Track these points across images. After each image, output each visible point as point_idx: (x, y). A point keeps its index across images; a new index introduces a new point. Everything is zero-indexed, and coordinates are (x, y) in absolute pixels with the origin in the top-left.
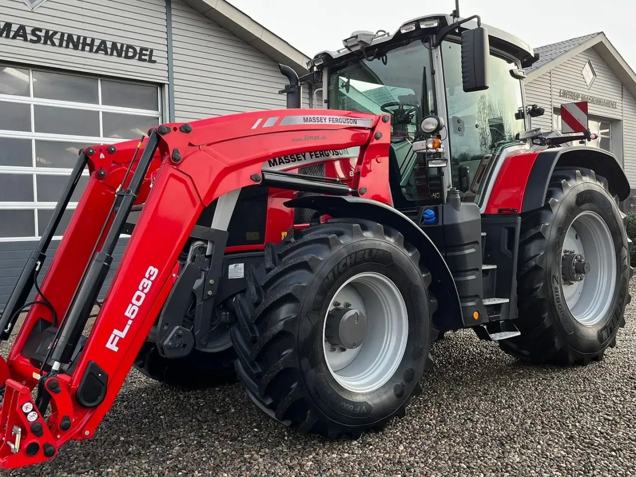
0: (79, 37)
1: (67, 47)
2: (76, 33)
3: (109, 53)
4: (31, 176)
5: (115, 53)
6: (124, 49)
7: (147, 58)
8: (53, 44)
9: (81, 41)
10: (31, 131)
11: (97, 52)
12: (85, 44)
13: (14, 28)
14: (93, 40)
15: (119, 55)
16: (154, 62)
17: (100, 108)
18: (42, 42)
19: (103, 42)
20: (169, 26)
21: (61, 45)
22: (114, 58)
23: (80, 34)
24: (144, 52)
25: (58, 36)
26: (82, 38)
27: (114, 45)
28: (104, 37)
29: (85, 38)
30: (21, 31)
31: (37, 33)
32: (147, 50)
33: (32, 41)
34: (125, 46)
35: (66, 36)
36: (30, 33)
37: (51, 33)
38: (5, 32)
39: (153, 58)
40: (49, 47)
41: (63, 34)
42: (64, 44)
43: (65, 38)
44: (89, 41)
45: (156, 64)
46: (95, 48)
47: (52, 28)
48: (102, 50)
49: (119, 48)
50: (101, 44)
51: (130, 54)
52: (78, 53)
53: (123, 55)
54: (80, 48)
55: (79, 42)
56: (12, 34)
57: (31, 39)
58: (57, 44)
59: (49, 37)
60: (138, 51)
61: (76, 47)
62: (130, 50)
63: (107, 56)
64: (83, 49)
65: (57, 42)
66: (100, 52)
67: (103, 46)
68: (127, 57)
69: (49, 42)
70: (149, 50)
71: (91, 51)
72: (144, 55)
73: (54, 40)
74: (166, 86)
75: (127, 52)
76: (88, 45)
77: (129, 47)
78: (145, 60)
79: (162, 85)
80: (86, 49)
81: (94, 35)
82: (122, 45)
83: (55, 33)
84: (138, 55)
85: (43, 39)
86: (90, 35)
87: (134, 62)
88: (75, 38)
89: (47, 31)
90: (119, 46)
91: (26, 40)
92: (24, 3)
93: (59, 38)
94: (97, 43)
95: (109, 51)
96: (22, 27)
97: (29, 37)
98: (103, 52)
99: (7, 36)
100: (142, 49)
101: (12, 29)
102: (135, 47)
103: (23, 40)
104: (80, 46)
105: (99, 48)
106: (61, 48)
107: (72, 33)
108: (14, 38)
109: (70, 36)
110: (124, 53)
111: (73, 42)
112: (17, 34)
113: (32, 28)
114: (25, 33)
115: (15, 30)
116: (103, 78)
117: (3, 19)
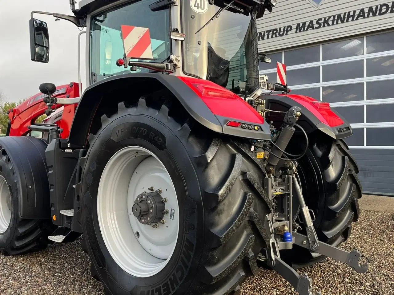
2: (342, 12)
3: (366, 16)
5: (371, 15)
6: (379, 9)
8: (329, 25)
9: (346, 16)
10: (320, 82)
11: (357, 19)
12: (349, 16)
13: (307, 24)
14: (355, 12)
15: (374, 15)
18: (322, 26)
21: (333, 24)
22: (372, 18)
23: (345, 12)
25: (332, 19)
26: (347, 14)
27: (371, 9)
28: (362, 7)
29: (349, 13)
30: (311, 24)
31: (319, 22)
33: (316, 28)
34: (379, 6)
35: (337, 16)
36: (316, 23)
37: (327, 18)
38: (303, 29)
40: (327, 28)
41: (334, 16)
42: (335, 23)
43: (336, 18)
44: (351, 14)
46: (356, 17)
47: (328, 15)
48: (361, 16)
50: (360, 13)
51: (383, 11)
52: (345, 24)
53: (377, 14)
54: (345, 21)
56: (306, 28)
57: (316, 27)
59: (326, 22)
60: (390, 6)
61: (342, 22)
62: (384, 7)
63: (365, 19)
65: (330, 23)
66: (359, 18)
67: (362, 13)
68: (381, 14)
69: (326, 25)
71: (353, 20)
75: (381, 9)
76: (351, 16)
77: (382, 6)
81: (355, 8)
82: (377, 7)
83: (330, 17)
84: (390, 9)
85: (322, 24)
86: (351, 9)
87: (387, 15)
89: (325, 18)
91: (313, 29)
92: (313, 7)
94: (357, 13)
95: (366, 15)
96: (311, 22)
99: (304, 31)
101: (306, 25)
102: (387, 4)
103: (312, 29)
104: (346, 19)
105: (359, 16)
106: (334, 26)
107: (340, 13)
108: (307, 30)
109: (339, 16)
110: (378, 12)
111: (341, 19)
112: (309, 27)
113: (316, 20)
114: (313, 25)
115: (308, 25)
116: (367, 35)
117: (301, 22)
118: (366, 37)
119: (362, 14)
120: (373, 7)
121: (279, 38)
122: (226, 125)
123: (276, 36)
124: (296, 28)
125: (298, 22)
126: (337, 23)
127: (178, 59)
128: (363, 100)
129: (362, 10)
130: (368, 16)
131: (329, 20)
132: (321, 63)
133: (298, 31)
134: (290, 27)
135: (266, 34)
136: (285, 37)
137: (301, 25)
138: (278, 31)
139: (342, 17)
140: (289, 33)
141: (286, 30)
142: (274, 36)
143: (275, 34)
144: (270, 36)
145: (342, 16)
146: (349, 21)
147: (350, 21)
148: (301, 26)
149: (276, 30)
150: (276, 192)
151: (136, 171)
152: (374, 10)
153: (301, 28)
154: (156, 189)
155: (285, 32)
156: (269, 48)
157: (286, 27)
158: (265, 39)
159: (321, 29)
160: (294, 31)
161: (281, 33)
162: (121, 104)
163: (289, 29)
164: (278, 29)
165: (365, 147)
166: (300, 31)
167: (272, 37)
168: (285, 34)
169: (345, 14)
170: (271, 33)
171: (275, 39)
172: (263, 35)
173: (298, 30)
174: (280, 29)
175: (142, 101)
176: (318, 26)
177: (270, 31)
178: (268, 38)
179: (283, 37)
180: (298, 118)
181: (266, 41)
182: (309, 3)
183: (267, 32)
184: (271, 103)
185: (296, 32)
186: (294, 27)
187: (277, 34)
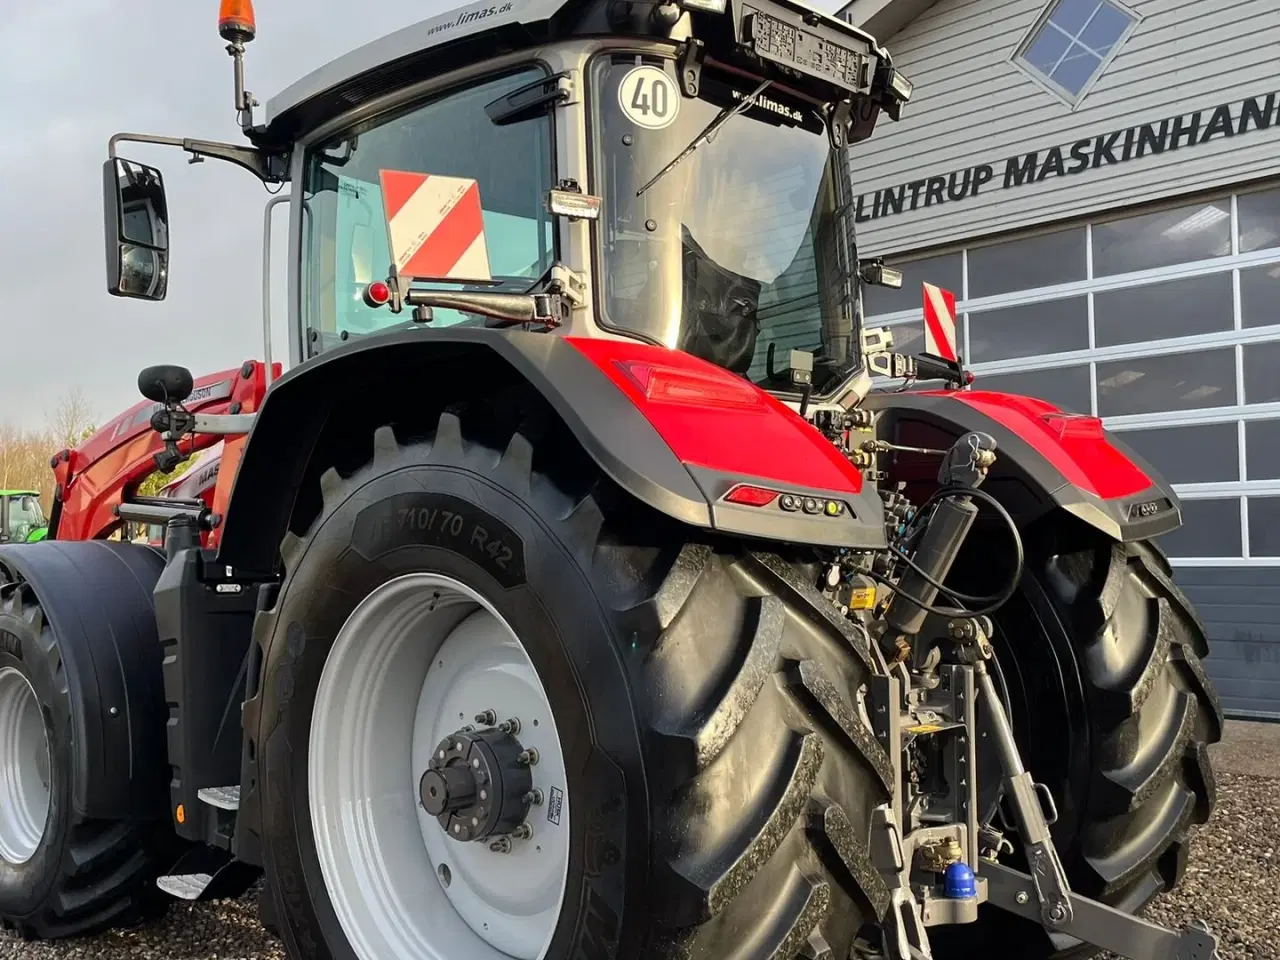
2: (1154, 118)
3: (1236, 130)
5: (1251, 123)
6: (1276, 104)
8: (1112, 160)
9: (1170, 130)
10: (1088, 347)
11: (1207, 138)
12: (1179, 131)
13: (1041, 159)
14: (1197, 116)
15: (1263, 124)
17: (1235, 262)
18: (1090, 165)
21: (1126, 157)
22: (1254, 136)
23: (1164, 117)
25: (1121, 140)
26: (1171, 123)
27: (1250, 105)
28: (1224, 98)
29: (1179, 120)
30: (1054, 160)
31: (1082, 151)
33: (1073, 171)
35: (1137, 132)
36: (1069, 155)
37: (1107, 139)
38: (1027, 174)
40: (1106, 170)
41: (1131, 132)
42: (1133, 153)
43: (1136, 138)
44: (1187, 123)
46: (1201, 133)
47: (1109, 128)
48: (1219, 130)
50: (1215, 119)
52: (1168, 157)
53: (1273, 121)
54: (1167, 145)
55: (1166, 134)
56: (1038, 172)
57: (1070, 169)
58: (1120, 157)
59: (1104, 149)
61: (1158, 149)
63: (1232, 139)
65: (1118, 153)
66: (1213, 136)
67: (1221, 119)
69: (1103, 160)
71: (1192, 142)
73: (1114, 152)
76: (1186, 131)
80: (1183, 143)
81: (1199, 104)
82: (1272, 97)
83: (1115, 136)
85: (1091, 158)
86: (1185, 109)
89: (1100, 139)
90: (1262, 102)
91: (1061, 173)
92: (1060, 103)
94: (1206, 119)
95: (1236, 125)
96: (1055, 152)
97: (1067, 165)
98: (1223, 134)
99: (1030, 180)
101: (1038, 163)
103: (1059, 174)
104: (1168, 141)
105: (1212, 128)
106: (1129, 164)
107: (1148, 121)
108: (1041, 177)
109: (1146, 129)
110: (1274, 116)
111: (1153, 139)
112: (1047, 168)
113: (1071, 147)
114: (1060, 161)
115: (1043, 162)
116: (1240, 192)
117: (1021, 151)
118: (1238, 196)
119: (1221, 123)
120: (1257, 100)
121: (951, 206)
122: (725, 499)
123: (940, 201)
124: (1004, 171)
125: (1011, 152)
126: (1140, 154)
127: (579, 281)
128: (1236, 404)
129: (1223, 111)
130: (1243, 129)
131: (1114, 145)
132: (1091, 285)
133: (1012, 182)
134: (987, 169)
135: (909, 193)
136: (968, 202)
137: (1022, 161)
138: (947, 185)
139: (1157, 134)
140: (981, 188)
141: (971, 179)
142: (934, 199)
143: (938, 192)
144: (921, 201)
145: (1156, 129)
146: (1179, 145)
147: (1182, 147)
148: (1021, 167)
149: (940, 179)
150: (920, 723)
151: (439, 657)
152: (1262, 108)
153: (1020, 171)
154: (502, 720)
155: (970, 187)
156: (919, 238)
157: (973, 170)
158: (904, 209)
159: (1089, 174)
160: (999, 181)
161: (958, 191)
162: (384, 435)
163: (983, 175)
164: (947, 178)
165: (1246, 560)
166: (1018, 183)
167: (928, 203)
168: (969, 193)
169: (1165, 123)
170: (923, 189)
171: (937, 209)
172: (897, 197)
173: (1012, 177)
174: (953, 176)
175: (449, 422)
176: (1077, 163)
177: (921, 183)
178: (914, 207)
179: (963, 201)
180: (986, 470)
181: (908, 215)
182: (1045, 92)
183: (909, 188)
184: (900, 420)
185: (1006, 185)
186: (1000, 169)
187: (945, 194)
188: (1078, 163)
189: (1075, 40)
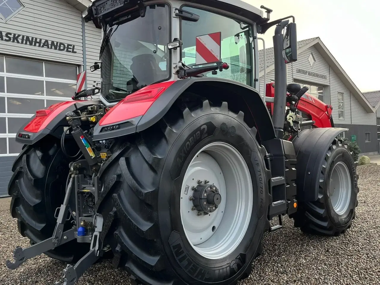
0: (33, 38)
1: (26, 44)
2: (30, 35)
3: (50, 48)
4: (5, 118)
5: (53, 47)
6: (58, 45)
7: (71, 50)
8: (18, 42)
9: (34, 40)
10: (5, 92)
11: (43, 46)
12: (36, 42)
14: (41, 40)
15: (56, 49)
16: (75, 52)
17: (44, 79)
18: (12, 40)
19: (47, 41)
20: (83, 32)
22: (53, 50)
23: (33, 36)
24: (69, 47)
25: (21, 37)
26: (34, 39)
27: (53, 42)
28: (47, 38)
29: (36, 39)
31: (9, 35)
32: (71, 46)
33: (6, 40)
34: (59, 43)
35: (25, 37)
36: (5, 35)
37: (17, 35)
39: (75, 50)
41: (23, 36)
42: (24, 42)
43: (25, 39)
45: (76, 54)
46: (42, 44)
47: (17, 33)
49: (55, 45)
52: (32, 47)
53: (58, 49)
54: (33, 44)
55: (33, 41)
58: (20, 42)
59: (15, 38)
60: (66, 46)
61: (31, 44)
62: (62, 45)
63: (48, 49)
64: (35, 45)
65: (20, 41)
66: (45, 47)
67: (46, 43)
68: (60, 50)
69: (15, 41)
70: (72, 45)
71: (39, 46)
72: (69, 48)
73: (18, 39)
74: (82, 66)
75: (60, 47)
76: (38, 42)
77: (61, 44)
78: (70, 51)
79: (79, 66)
80: (36, 45)
81: (41, 37)
82: (57, 43)
83: (19, 36)
84: (66, 49)
85: (12, 39)
86: (39, 37)
87: (64, 52)
88: (30, 39)
89: (15, 35)
90: (55, 43)
91: (2, 39)
92: (2, 18)
93: (21, 38)
94: (43, 41)
95: (50, 46)
96: (1, 32)
97: (4, 38)
98: (47, 47)
100: (68, 45)
102: (65, 44)
105: (44, 44)
106: (22, 45)
107: (29, 36)
109: (28, 38)
110: (58, 47)
111: (29, 41)
113: (6, 33)
114: (2, 36)
116: (46, 62)
118: (45, 63)
119: (46, 44)
130: (51, 48)
132: (5, 74)
147: (37, 46)
159: (10, 43)
188: (8, 39)
189: (5, 2)
